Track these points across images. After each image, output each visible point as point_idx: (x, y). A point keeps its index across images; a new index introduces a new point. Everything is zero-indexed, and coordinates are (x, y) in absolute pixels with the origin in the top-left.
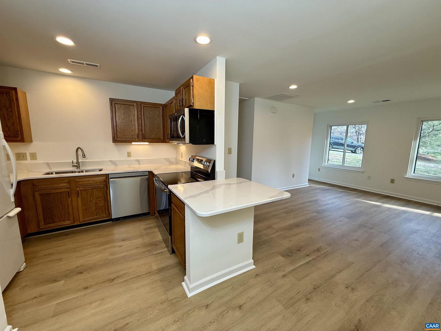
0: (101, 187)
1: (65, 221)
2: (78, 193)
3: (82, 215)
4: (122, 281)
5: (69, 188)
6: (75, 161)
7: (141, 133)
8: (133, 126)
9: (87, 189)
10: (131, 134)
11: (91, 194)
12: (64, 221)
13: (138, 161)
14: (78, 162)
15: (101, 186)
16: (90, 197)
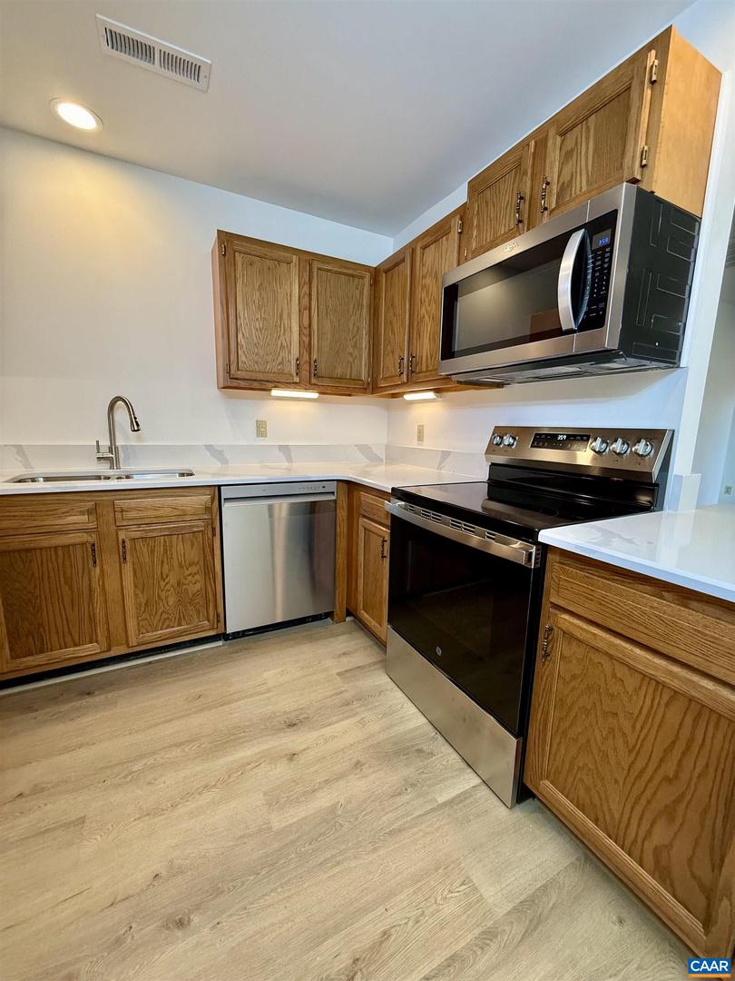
0: (195, 529)
1: (79, 645)
2: (124, 547)
3: (136, 623)
5: (96, 530)
6: (105, 443)
7: (306, 358)
8: (284, 334)
9: (150, 534)
10: (280, 358)
11: (165, 551)
12: (75, 645)
13: (285, 449)
14: (113, 448)
15: (197, 526)
16: (162, 562)
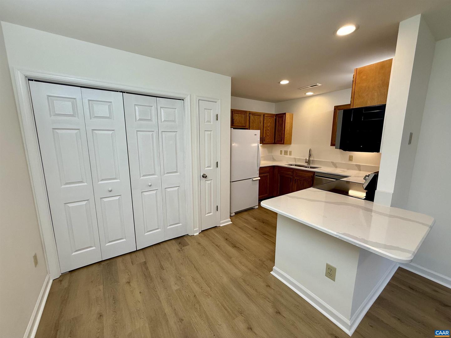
2: (296, 180)
4: (267, 238)
5: (292, 176)
9: (301, 179)
11: (303, 184)
13: (359, 166)
14: (309, 160)
